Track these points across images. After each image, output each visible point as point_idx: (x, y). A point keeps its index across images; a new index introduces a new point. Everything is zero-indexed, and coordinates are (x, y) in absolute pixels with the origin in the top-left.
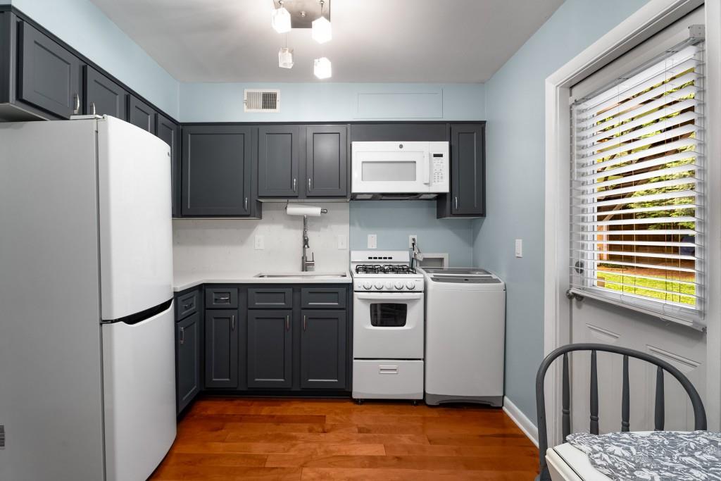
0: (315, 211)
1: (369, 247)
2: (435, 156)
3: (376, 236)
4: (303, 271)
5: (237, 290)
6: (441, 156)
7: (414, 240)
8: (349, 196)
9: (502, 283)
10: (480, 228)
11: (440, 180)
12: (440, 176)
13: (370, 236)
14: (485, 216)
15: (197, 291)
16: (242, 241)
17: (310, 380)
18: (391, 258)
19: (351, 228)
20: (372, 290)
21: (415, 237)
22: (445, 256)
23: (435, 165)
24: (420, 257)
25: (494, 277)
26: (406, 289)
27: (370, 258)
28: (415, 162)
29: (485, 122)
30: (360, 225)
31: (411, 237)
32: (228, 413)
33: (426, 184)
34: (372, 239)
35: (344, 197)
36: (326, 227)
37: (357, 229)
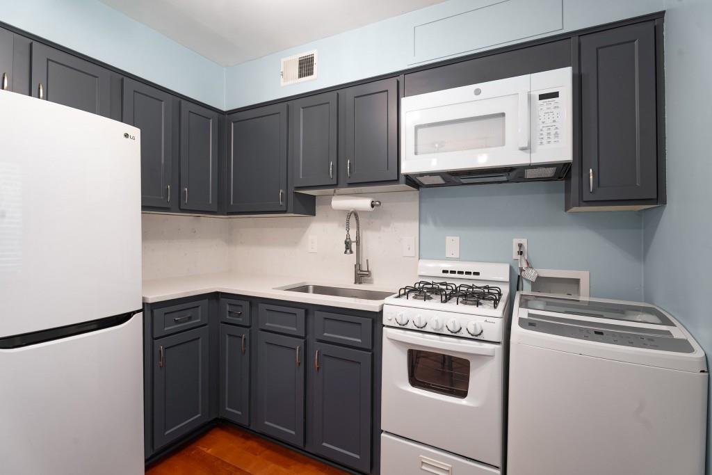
0: (363, 203)
1: (448, 255)
2: (542, 97)
3: (458, 238)
4: (355, 283)
5: (248, 303)
6: (555, 95)
7: (520, 245)
8: (402, 179)
9: (699, 354)
10: (657, 226)
11: (552, 140)
12: (553, 132)
13: (448, 239)
14: (665, 203)
15: (206, 301)
16: (295, 242)
17: (324, 444)
18: (477, 274)
19: (423, 226)
20: (408, 326)
21: (524, 241)
22: (584, 276)
23: (542, 113)
24: (531, 275)
25: (678, 333)
26: (466, 335)
27: (445, 272)
28: (503, 115)
29: (661, 15)
30: (435, 223)
31: (516, 241)
32: (225, 460)
33: (523, 149)
34: (453, 243)
35: (397, 181)
36: (388, 225)
37: (429, 228)
